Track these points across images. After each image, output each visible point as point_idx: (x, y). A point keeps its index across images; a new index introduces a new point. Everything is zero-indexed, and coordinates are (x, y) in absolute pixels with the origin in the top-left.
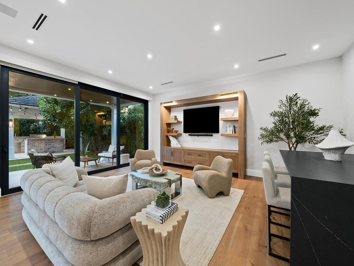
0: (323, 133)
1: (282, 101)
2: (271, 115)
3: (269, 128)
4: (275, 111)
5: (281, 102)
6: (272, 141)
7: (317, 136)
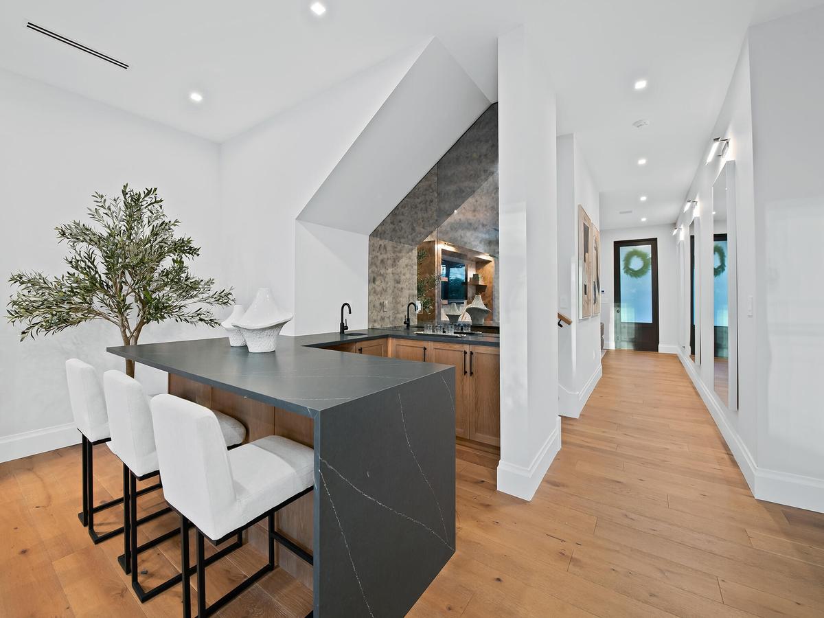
0: (195, 296)
1: (102, 196)
2: (63, 234)
3: (51, 279)
4: (79, 224)
5: (99, 200)
6: (65, 321)
7: (183, 303)
